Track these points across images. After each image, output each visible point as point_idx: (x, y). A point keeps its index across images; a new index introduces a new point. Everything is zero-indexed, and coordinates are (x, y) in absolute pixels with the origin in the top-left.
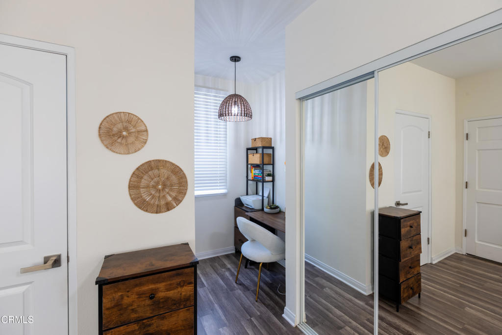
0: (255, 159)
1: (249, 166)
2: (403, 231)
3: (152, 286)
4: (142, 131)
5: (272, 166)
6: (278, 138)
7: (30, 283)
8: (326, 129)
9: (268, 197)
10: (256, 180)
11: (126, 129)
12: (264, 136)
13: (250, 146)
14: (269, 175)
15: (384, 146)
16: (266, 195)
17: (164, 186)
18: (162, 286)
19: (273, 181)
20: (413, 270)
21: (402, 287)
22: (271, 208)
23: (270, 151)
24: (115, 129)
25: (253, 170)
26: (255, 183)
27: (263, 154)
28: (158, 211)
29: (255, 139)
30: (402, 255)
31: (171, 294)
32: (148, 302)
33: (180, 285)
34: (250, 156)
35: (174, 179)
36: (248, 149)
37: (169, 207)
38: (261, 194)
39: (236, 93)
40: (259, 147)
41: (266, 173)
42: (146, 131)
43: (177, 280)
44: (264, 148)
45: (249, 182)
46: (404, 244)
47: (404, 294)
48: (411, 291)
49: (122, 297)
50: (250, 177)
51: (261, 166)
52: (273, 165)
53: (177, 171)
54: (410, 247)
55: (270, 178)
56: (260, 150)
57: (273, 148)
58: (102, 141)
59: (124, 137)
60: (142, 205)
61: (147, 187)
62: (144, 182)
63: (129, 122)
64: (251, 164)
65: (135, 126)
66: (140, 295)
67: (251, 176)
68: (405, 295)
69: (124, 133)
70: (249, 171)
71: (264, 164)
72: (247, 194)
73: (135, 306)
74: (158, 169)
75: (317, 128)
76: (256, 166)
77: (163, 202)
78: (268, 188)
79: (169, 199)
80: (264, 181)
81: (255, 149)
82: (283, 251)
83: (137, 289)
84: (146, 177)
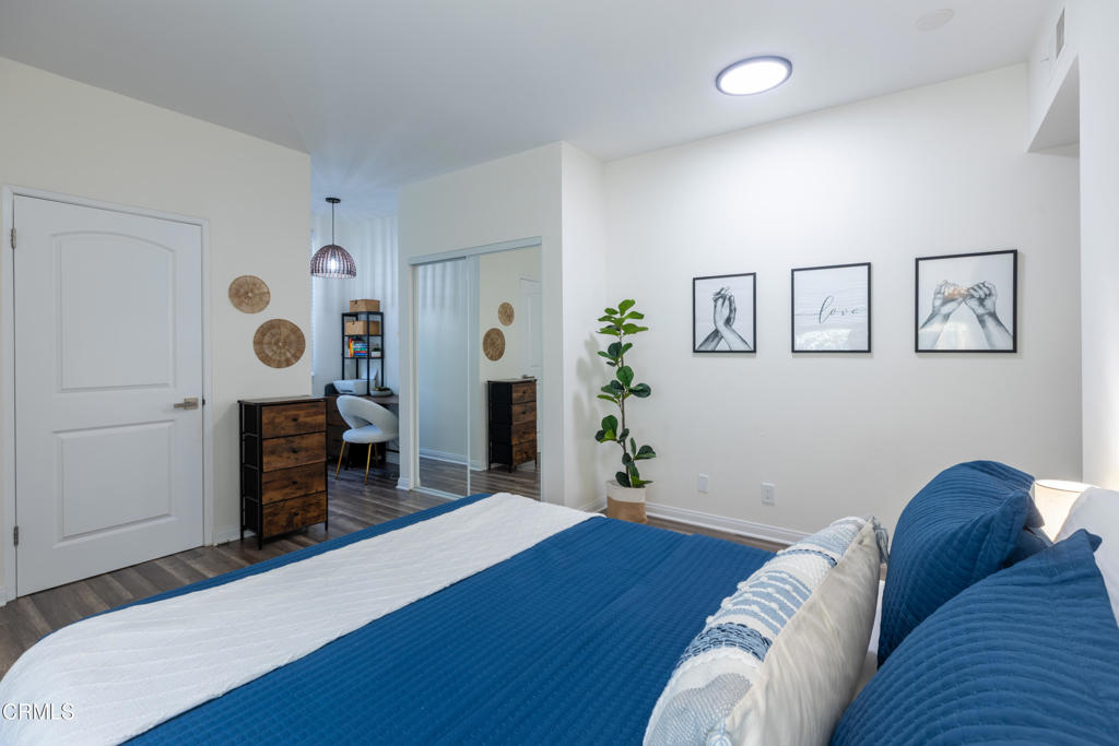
0: (357, 328)
1: (346, 339)
2: (515, 395)
3: (296, 412)
4: (264, 293)
5: (380, 338)
6: (389, 300)
7: (172, 421)
8: (448, 291)
9: (376, 379)
10: (357, 358)
11: (252, 291)
12: (368, 298)
13: (348, 311)
14: (376, 350)
15: (507, 313)
16: (372, 377)
17: (285, 343)
18: (302, 413)
19: (382, 357)
20: (527, 436)
21: (514, 449)
22: (380, 390)
23: (378, 318)
24: (242, 291)
25: (352, 344)
26: (355, 361)
27: (368, 322)
28: (279, 365)
29: (356, 302)
30: (514, 419)
31: (308, 420)
32: (293, 424)
33: (315, 414)
34: (347, 325)
35: (293, 337)
36: (344, 315)
37: (288, 363)
38: (364, 376)
39: (336, 244)
40: (362, 313)
41: (371, 347)
42: (268, 293)
43: (314, 410)
44: (369, 313)
45: (347, 362)
46: (516, 409)
47: (516, 457)
48: (524, 455)
49: (274, 417)
50: (348, 354)
51: (365, 339)
52: (382, 336)
53: (295, 330)
54: (524, 413)
55: (378, 354)
56: (363, 317)
57: (382, 314)
58: (232, 301)
59: (250, 298)
60: (266, 360)
61: (270, 343)
62: (267, 339)
63: (255, 285)
64: (349, 336)
65: (258, 289)
66: (286, 417)
67: (349, 352)
68: (518, 458)
69: (250, 295)
70: (346, 347)
71: (369, 335)
72: (343, 379)
73: (283, 425)
74: (279, 328)
75: (438, 292)
76: (357, 339)
77: (283, 358)
78: (375, 366)
79: (289, 355)
80: (369, 358)
81: (355, 315)
82: (396, 429)
83: (284, 413)
84: (268, 334)
